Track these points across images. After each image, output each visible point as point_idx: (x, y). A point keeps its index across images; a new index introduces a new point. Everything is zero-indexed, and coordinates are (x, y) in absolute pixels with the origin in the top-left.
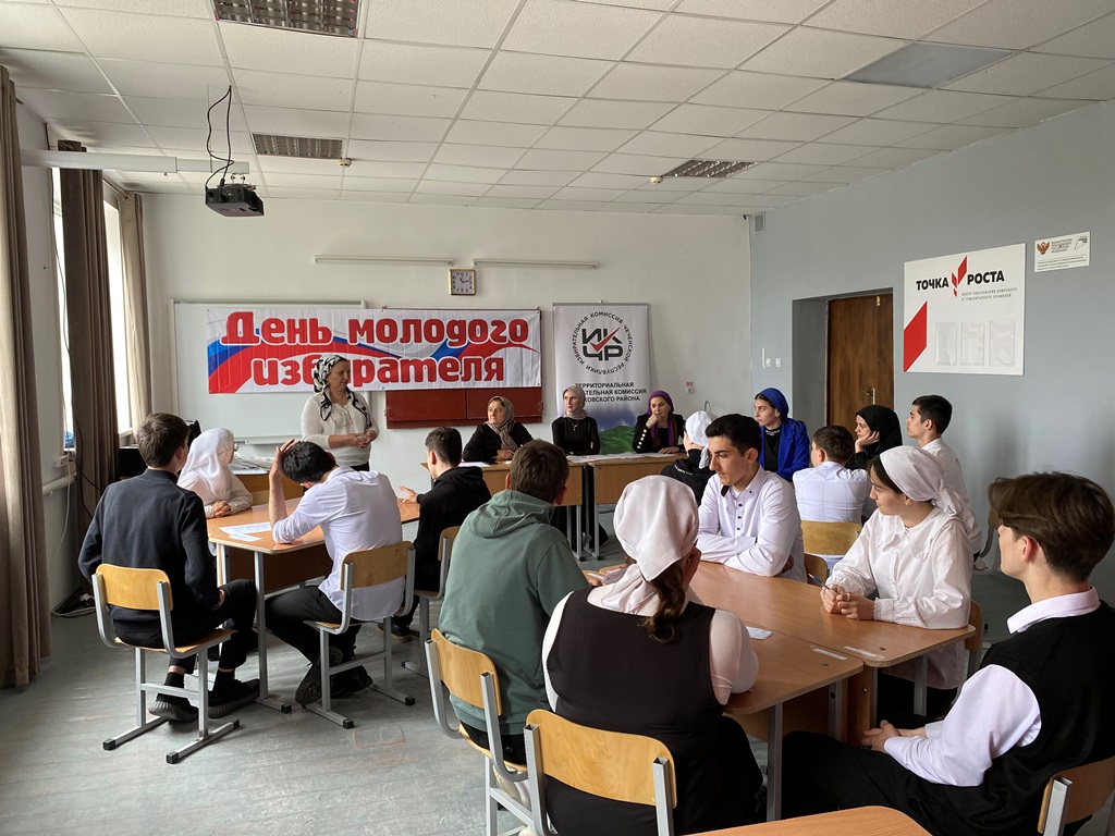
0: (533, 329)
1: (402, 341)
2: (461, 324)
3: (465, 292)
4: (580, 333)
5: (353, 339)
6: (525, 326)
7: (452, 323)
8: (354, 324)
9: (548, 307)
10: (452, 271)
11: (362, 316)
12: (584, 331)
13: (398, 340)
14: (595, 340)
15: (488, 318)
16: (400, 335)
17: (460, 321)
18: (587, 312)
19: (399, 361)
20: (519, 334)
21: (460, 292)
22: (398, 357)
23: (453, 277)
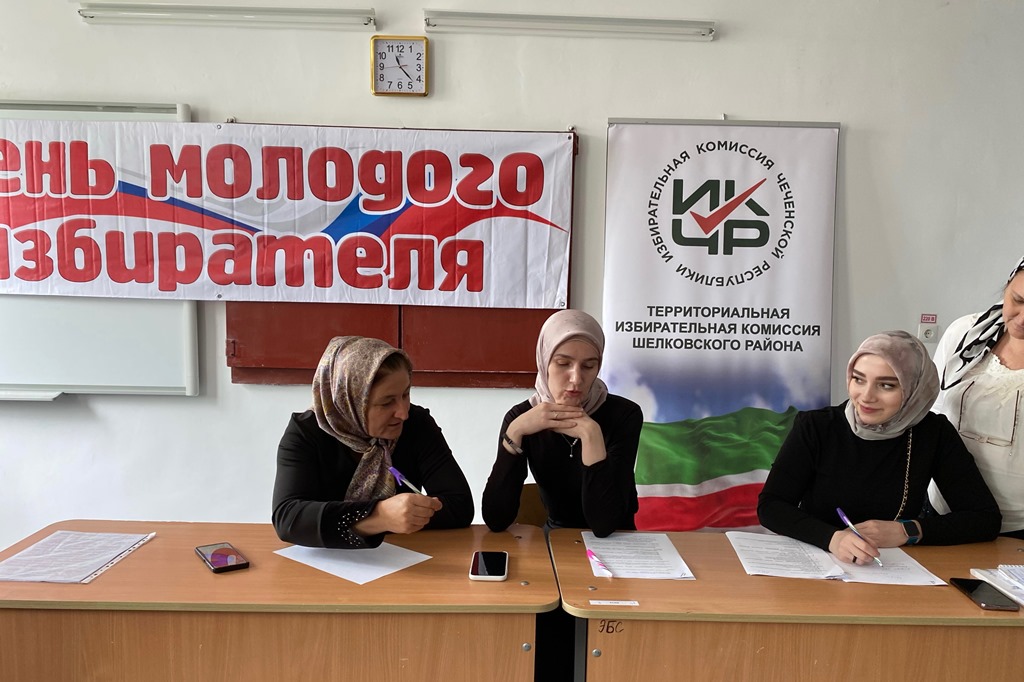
0: (556, 177)
1: (261, 195)
2: (392, 159)
3: (405, 89)
4: (668, 189)
5: (159, 186)
6: (536, 168)
7: (372, 158)
8: (160, 154)
9: (595, 128)
10: (377, 41)
11: (178, 136)
12: (678, 184)
13: (252, 193)
14: (703, 207)
15: (453, 149)
16: (257, 181)
17: (389, 153)
18: (688, 139)
19: (254, 239)
20: (521, 187)
21: (395, 88)
22: (253, 230)
23: (379, 55)
